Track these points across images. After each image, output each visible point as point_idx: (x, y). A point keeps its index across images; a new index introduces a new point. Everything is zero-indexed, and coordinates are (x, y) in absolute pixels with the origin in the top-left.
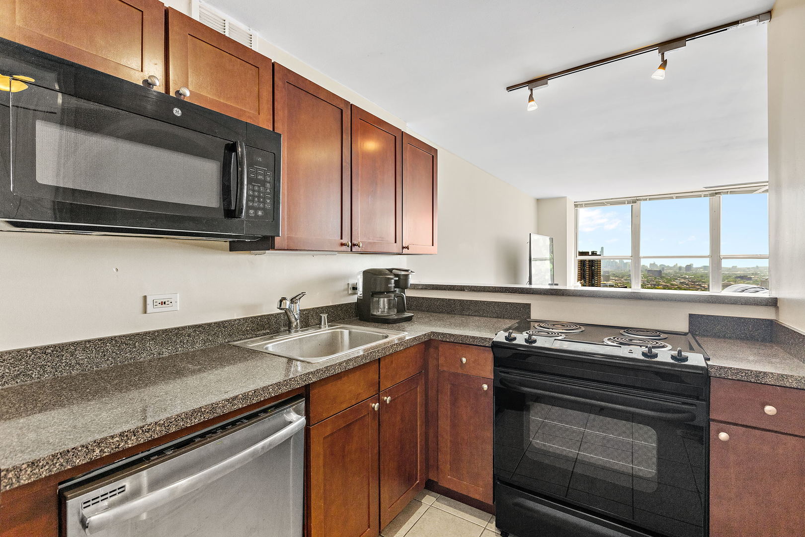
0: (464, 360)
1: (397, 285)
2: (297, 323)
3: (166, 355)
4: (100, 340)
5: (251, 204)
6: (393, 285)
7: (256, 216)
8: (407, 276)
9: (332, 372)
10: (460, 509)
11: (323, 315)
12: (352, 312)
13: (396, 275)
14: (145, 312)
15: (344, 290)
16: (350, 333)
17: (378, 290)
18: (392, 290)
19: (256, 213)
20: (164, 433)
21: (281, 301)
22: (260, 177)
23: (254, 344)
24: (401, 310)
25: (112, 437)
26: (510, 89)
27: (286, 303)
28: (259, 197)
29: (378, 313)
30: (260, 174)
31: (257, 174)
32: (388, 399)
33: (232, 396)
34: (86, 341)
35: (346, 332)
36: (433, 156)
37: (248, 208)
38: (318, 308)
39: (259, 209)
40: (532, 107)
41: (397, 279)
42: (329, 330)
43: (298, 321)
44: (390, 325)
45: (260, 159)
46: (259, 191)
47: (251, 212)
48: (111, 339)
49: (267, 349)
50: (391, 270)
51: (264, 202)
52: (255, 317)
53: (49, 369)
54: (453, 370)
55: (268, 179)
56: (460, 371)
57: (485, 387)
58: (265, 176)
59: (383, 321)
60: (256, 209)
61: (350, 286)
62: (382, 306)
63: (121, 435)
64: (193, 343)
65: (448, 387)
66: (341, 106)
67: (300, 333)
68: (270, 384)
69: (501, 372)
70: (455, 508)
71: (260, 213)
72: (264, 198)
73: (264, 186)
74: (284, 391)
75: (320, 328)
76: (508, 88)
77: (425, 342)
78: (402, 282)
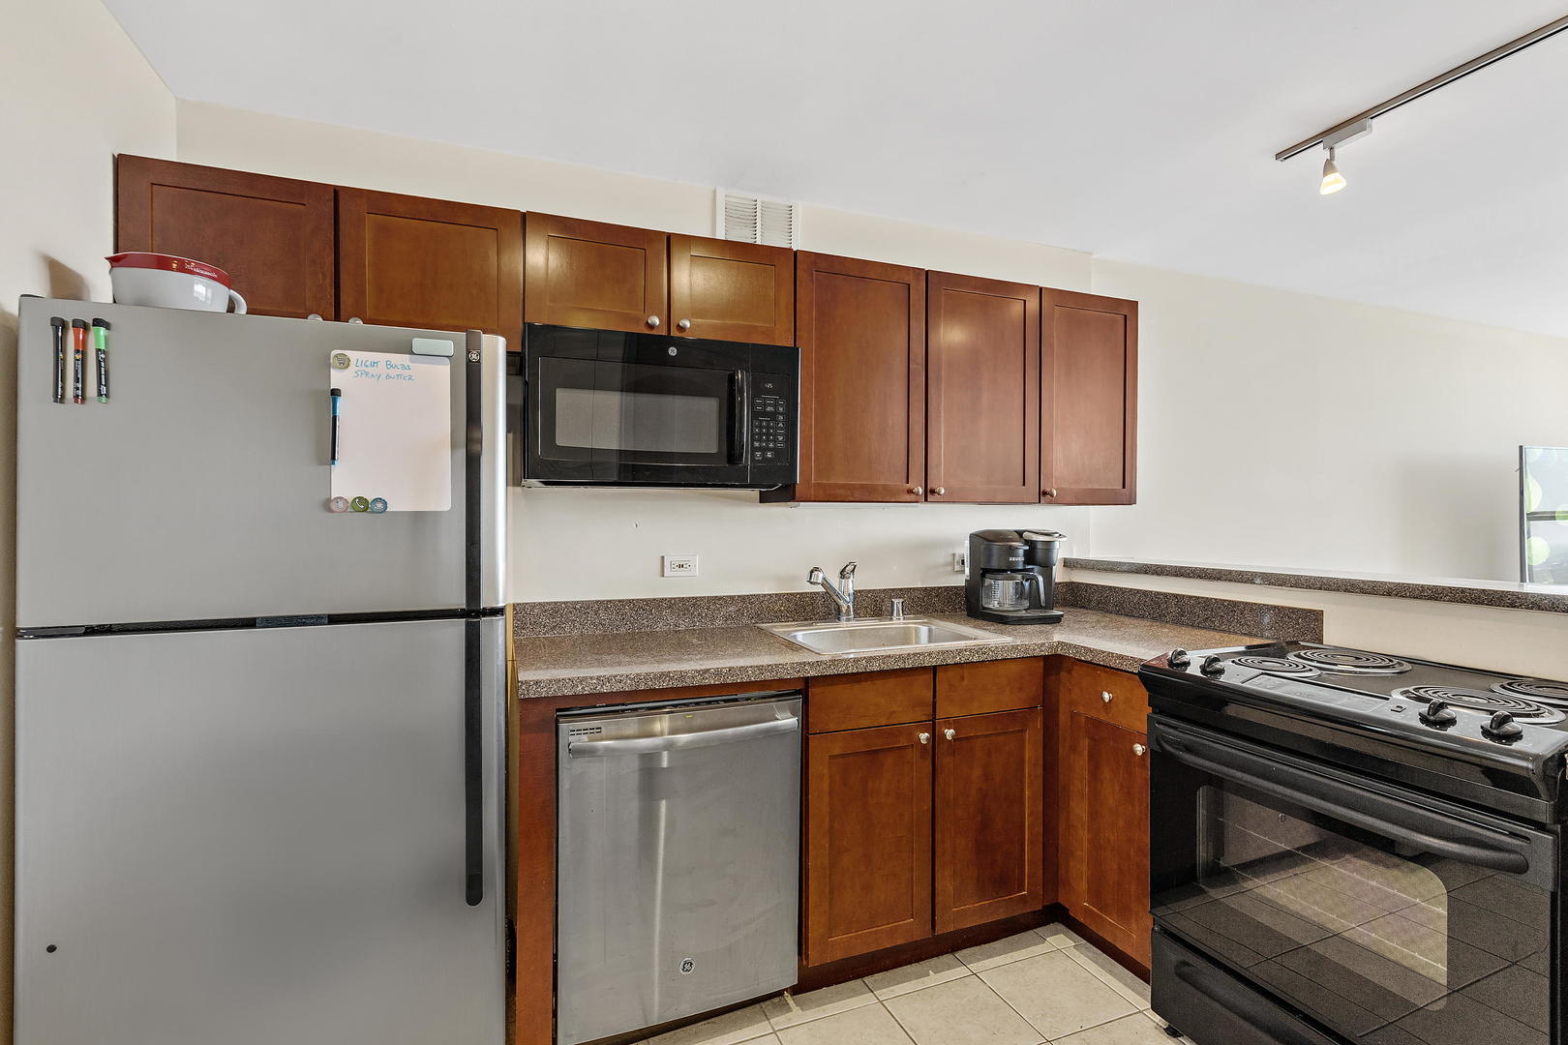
0: (1106, 696)
1: (1030, 557)
2: (848, 607)
3: (682, 628)
4: (620, 601)
5: (757, 444)
6: (1021, 559)
7: (764, 459)
8: (1049, 543)
9: (842, 670)
10: (1110, 972)
11: (896, 601)
12: (959, 602)
13: (1027, 542)
14: (663, 576)
15: (946, 565)
16: (930, 631)
17: (995, 564)
18: (1020, 567)
19: (763, 455)
20: (634, 688)
21: (812, 572)
22: (769, 409)
23: (780, 629)
24: (1035, 604)
25: (591, 678)
26: (1284, 155)
27: (818, 576)
28: (768, 434)
29: (994, 605)
30: (770, 405)
31: (765, 405)
32: (949, 733)
33: (703, 668)
34: (607, 601)
35: (924, 630)
36: (1126, 316)
37: (754, 450)
38: (893, 590)
39: (770, 450)
40: (1333, 184)
41: (1027, 548)
42: (904, 624)
43: (851, 605)
44: (1010, 628)
45: (770, 386)
46: (768, 427)
47: (758, 454)
48: (630, 601)
49: (795, 637)
50: (1020, 533)
51: (775, 441)
52: (792, 594)
53: (577, 624)
54: (1093, 714)
55: (781, 409)
56: (1103, 717)
57: (1139, 749)
58: (775, 406)
59: (1000, 619)
60: (763, 450)
61: (957, 559)
62: (1002, 594)
63: (598, 678)
64: (713, 619)
65: (1085, 744)
66: (906, 279)
67: (853, 623)
68: (749, 665)
69: (1158, 723)
70: (1102, 967)
71: (769, 455)
72: (775, 435)
73: (775, 419)
74: (767, 678)
75: (891, 619)
76: (1278, 156)
77: (1045, 657)
78: (1039, 554)
